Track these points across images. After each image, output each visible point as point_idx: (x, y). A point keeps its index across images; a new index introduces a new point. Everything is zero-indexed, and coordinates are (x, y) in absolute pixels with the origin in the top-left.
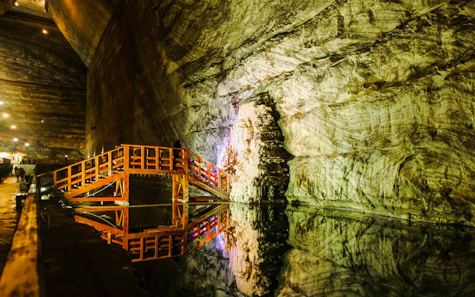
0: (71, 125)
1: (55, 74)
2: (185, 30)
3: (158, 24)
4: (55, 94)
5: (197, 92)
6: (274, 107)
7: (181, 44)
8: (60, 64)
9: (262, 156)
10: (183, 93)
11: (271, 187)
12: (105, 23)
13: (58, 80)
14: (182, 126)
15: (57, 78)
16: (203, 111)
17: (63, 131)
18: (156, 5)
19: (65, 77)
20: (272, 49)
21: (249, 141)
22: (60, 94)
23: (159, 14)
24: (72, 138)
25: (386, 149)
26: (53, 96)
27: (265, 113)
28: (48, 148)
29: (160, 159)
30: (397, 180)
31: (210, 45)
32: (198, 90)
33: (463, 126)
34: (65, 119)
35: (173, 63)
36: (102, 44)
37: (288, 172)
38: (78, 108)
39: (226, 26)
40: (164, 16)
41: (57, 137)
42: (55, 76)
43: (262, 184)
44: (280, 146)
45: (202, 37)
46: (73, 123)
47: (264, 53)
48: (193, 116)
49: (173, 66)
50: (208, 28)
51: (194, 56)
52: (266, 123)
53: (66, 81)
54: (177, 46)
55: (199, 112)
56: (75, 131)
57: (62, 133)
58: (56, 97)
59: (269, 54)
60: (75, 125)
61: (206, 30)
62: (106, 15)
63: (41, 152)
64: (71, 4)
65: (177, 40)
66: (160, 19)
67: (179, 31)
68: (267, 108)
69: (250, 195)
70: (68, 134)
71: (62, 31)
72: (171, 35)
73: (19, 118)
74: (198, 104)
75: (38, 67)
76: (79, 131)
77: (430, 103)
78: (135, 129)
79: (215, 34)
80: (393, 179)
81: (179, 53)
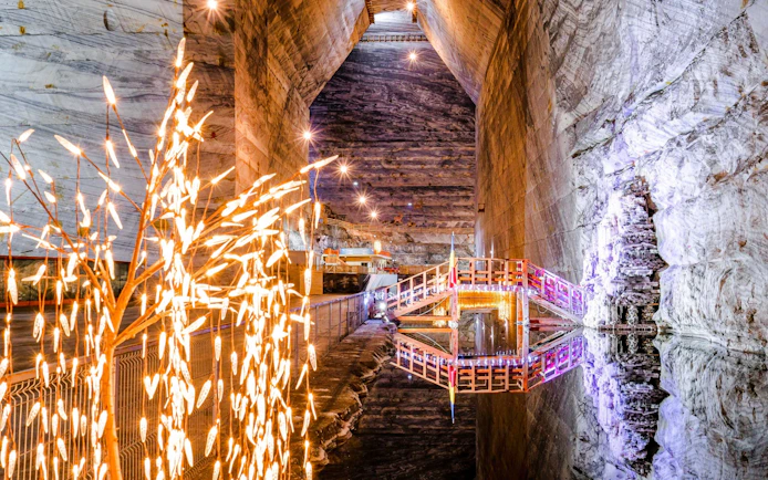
0: (455, 203)
1: (430, 121)
2: (579, 61)
3: (549, 52)
4: (430, 154)
5: (584, 166)
6: (647, 197)
7: (576, 84)
8: (437, 102)
9: (622, 266)
10: (571, 166)
11: (632, 307)
12: (493, 34)
13: (435, 130)
14: (570, 216)
15: (433, 126)
16: (591, 195)
17: (444, 214)
18: (547, 19)
19: (445, 123)
20: (644, 116)
21: (611, 246)
22: (437, 153)
23: (550, 34)
24: (457, 226)
25: (714, 260)
26: (427, 158)
27: (633, 206)
28: (422, 245)
29: (493, 272)
30: (718, 299)
31: (605, 90)
32: (586, 163)
33: (762, 236)
34: (446, 194)
35: (567, 115)
36: (491, 68)
37: (658, 288)
38: (466, 173)
39: (619, 64)
40: (555, 39)
41: (434, 225)
42: (430, 124)
43: (617, 302)
44: (652, 251)
45: (596, 77)
46: (458, 200)
47: (635, 121)
48: (581, 203)
49: (565, 120)
50: (602, 65)
51: (590, 104)
52: (635, 221)
53: (447, 129)
54: (571, 88)
55: (587, 196)
56: (461, 213)
57: (441, 218)
58: (432, 158)
59: (641, 123)
60: (462, 203)
61: (600, 67)
62: (494, 22)
63: (410, 252)
64: (446, 8)
65: (571, 78)
66: (552, 42)
67: (573, 64)
68: (637, 199)
69: (602, 317)
70: (450, 218)
71: (437, 50)
72: (562, 70)
73: (381, 198)
74: (586, 184)
75: (406, 113)
76: (467, 214)
77: (743, 206)
78: (527, 215)
79: (610, 74)
80: (715, 297)
81: (574, 98)
